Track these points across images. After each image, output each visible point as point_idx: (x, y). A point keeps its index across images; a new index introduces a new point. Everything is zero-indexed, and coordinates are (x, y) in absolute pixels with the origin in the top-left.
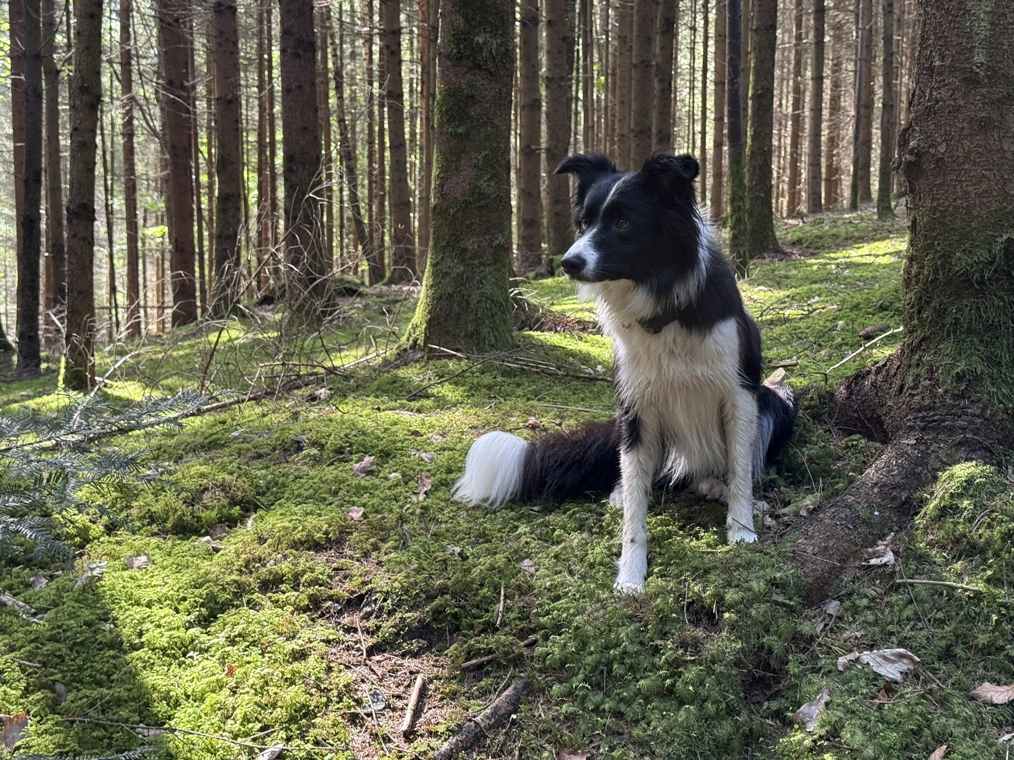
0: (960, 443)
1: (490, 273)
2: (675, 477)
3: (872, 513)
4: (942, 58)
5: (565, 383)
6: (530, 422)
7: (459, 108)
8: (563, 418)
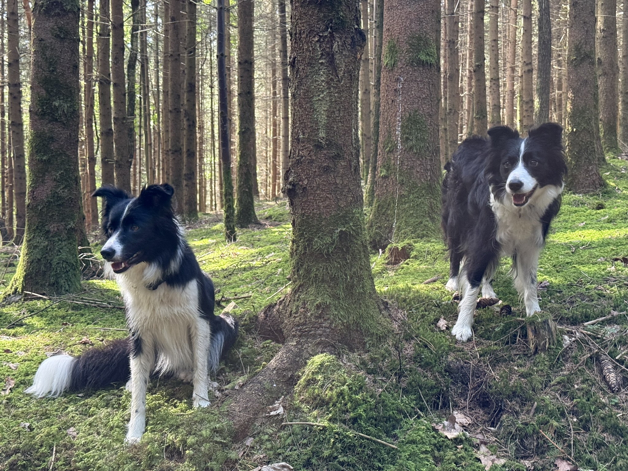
0: (319, 343)
1: (65, 246)
2: (163, 371)
3: (272, 385)
4: (304, 134)
5: (112, 313)
6: (83, 340)
7: (44, 145)
8: (105, 336)
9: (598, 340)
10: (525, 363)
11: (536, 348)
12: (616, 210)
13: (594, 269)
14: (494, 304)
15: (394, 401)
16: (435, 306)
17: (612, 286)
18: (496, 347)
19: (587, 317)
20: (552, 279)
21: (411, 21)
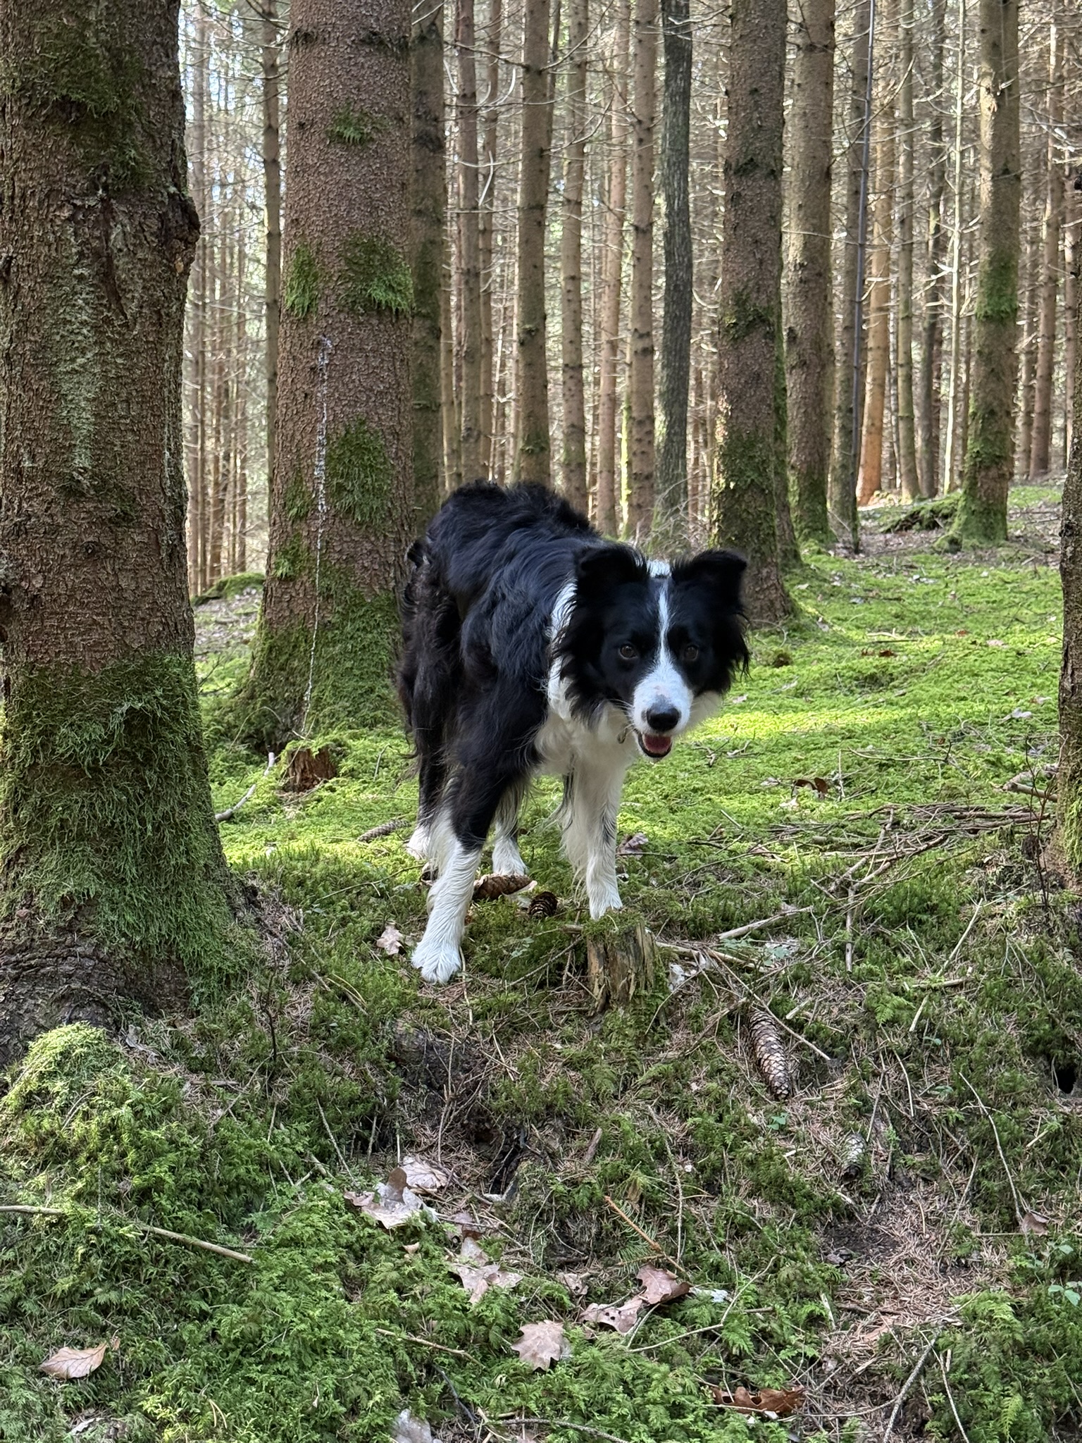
0: (63, 996)
4: (33, 458)
9: (748, 975)
10: (579, 1034)
11: (607, 997)
12: (815, 668)
13: (753, 803)
14: (518, 889)
15: (252, 1140)
16: (377, 897)
17: (787, 846)
18: (512, 996)
19: (727, 920)
20: (656, 828)
21: (350, 204)
